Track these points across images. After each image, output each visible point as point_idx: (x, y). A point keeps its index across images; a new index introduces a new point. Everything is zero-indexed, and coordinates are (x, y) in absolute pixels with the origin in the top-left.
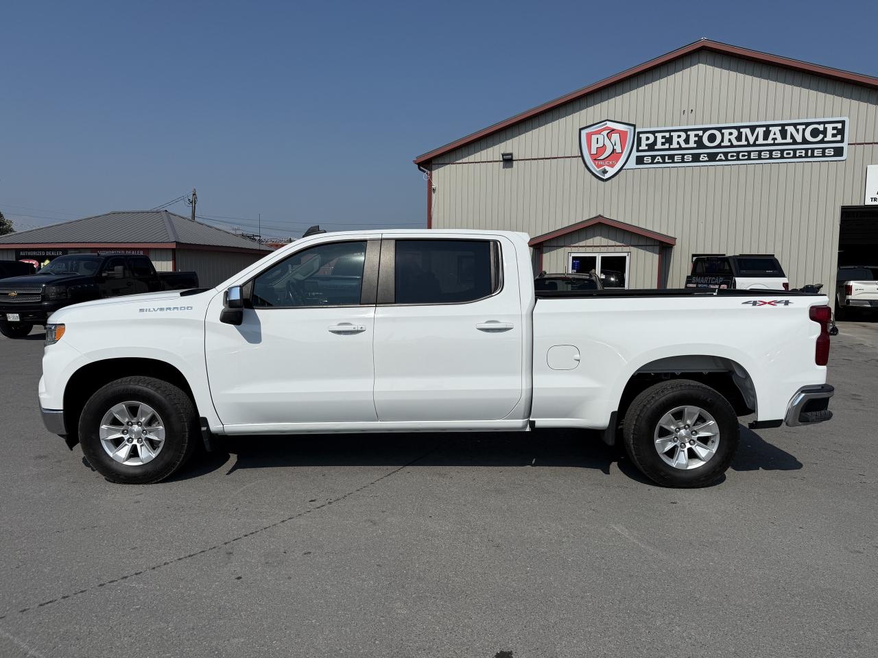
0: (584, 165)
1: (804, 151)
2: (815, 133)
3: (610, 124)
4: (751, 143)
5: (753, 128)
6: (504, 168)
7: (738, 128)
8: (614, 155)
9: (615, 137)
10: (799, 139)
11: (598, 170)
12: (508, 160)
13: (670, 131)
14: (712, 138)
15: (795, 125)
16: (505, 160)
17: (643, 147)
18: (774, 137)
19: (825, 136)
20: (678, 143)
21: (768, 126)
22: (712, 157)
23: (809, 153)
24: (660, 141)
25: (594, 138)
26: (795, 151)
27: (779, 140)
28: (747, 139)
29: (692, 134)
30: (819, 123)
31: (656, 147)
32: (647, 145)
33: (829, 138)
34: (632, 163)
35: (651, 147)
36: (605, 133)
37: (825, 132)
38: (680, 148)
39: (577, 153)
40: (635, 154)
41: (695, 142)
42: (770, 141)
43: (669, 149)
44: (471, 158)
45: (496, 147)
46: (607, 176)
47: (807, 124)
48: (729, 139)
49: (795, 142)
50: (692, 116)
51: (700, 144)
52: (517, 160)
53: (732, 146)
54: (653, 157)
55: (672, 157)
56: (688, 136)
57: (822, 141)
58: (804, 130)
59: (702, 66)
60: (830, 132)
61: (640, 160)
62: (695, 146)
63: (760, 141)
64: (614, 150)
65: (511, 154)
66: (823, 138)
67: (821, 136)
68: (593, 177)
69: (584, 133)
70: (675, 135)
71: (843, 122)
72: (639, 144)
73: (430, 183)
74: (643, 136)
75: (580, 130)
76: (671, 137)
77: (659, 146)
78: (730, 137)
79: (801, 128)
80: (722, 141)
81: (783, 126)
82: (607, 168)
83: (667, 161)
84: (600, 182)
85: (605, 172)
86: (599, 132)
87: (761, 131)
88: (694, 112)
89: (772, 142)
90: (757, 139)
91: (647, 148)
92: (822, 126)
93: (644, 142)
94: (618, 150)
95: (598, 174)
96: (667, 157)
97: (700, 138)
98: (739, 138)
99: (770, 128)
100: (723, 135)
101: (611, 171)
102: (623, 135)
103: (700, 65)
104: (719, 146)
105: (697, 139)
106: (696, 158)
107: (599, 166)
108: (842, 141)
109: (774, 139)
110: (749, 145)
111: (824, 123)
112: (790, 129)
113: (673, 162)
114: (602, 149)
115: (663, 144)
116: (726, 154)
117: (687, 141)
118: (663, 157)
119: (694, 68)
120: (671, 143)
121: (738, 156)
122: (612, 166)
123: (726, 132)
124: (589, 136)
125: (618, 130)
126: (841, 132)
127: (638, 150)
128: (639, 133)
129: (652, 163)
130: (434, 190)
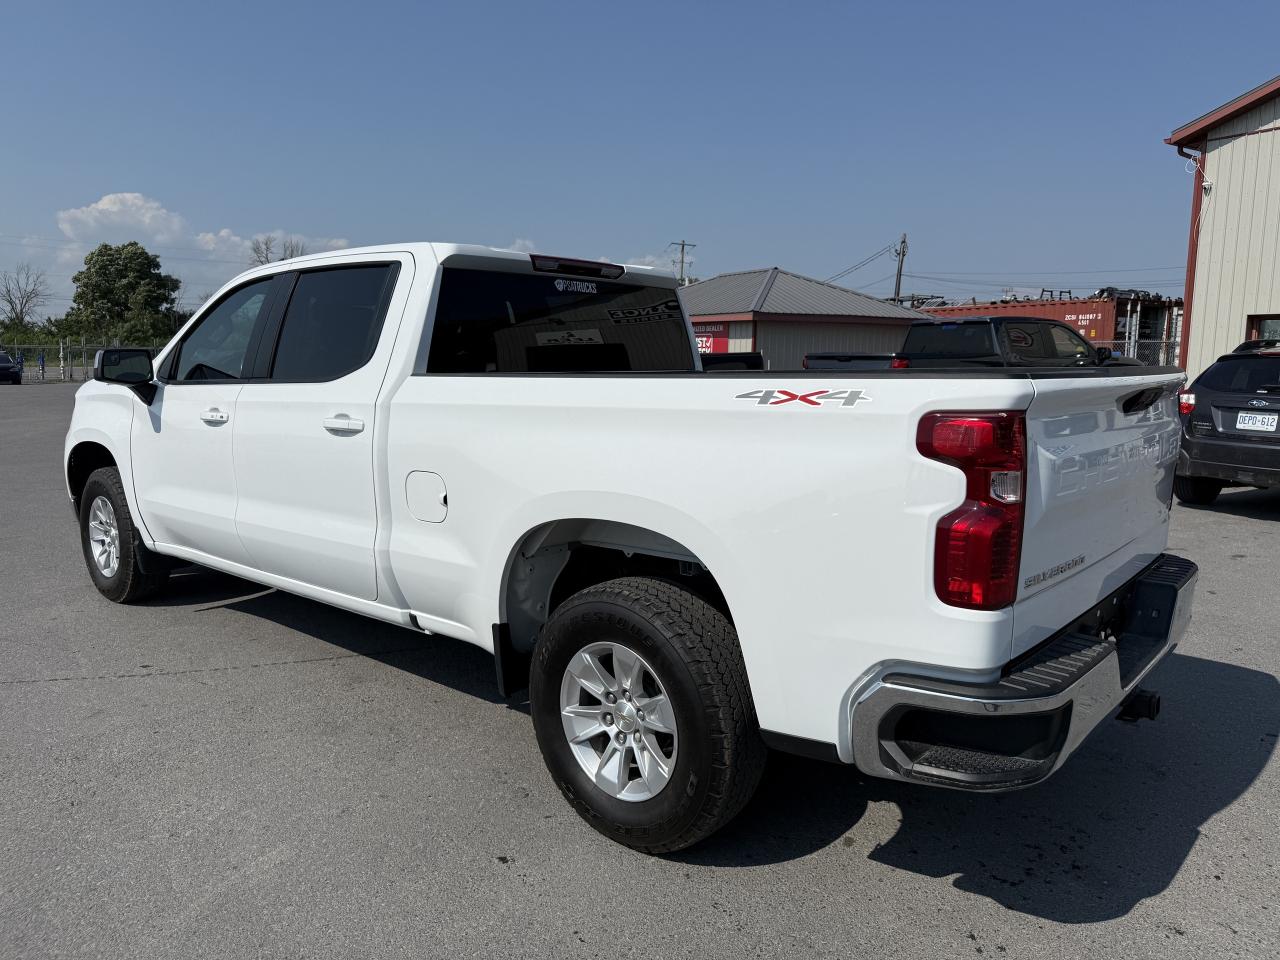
73: (1200, 176)
130: (1207, 190)
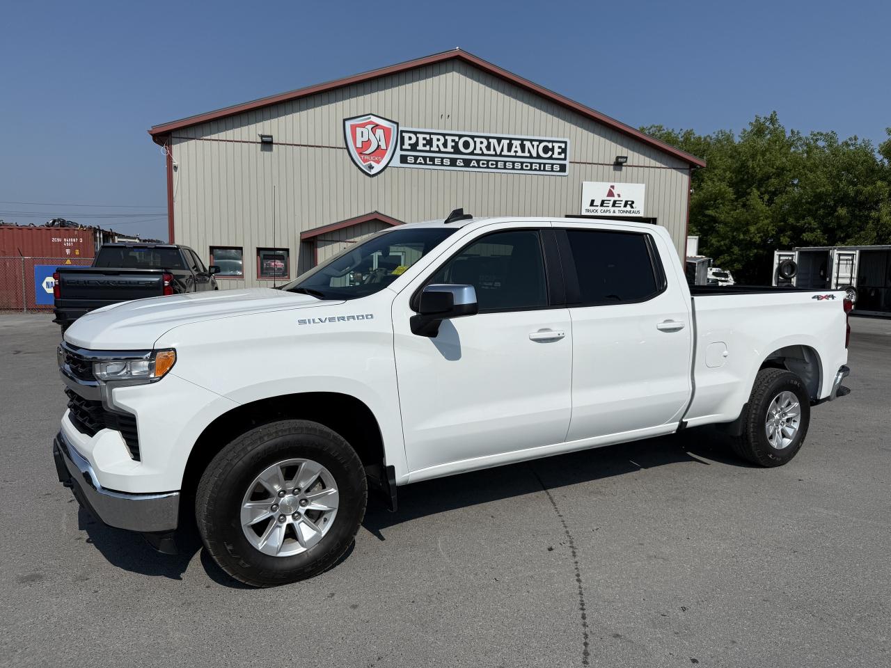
0: (349, 158)
1: (538, 165)
2: (546, 150)
3: (374, 119)
4: (498, 153)
5: (499, 140)
6: (262, 150)
7: (487, 138)
8: (379, 152)
9: (380, 132)
10: (534, 155)
11: (364, 164)
12: (267, 143)
13: (430, 134)
14: (466, 145)
15: (531, 141)
16: (263, 143)
17: (406, 146)
18: (516, 149)
19: (553, 154)
20: (438, 146)
21: (511, 139)
22: (467, 163)
23: (542, 168)
24: (421, 142)
25: (359, 130)
26: (531, 164)
27: (520, 153)
28: (495, 150)
29: (449, 138)
30: (549, 141)
31: (418, 148)
32: (410, 145)
33: (556, 155)
34: (396, 161)
35: (414, 147)
36: (370, 127)
37: (552, 150)
38: (440, 152)
39: (342, 144)
40: (399, 153)
41: (453, 147)
42: (512, 153)
43: (430, 151)
44: (222, 135)
45: (252, 127)
46: (373, 172)
47: (541, 141)
48: (481, 148)
49: (531, 157)
50: (448, 121)
51: (456, 147)
52: (277, 144)
53: (483, 154)
54: (416, 158)
55: (432, 159)
56: (446, 141)
57: (551, 158)
58: (538, 146)
59: (455, 74)
60: (557, 150)
61: (404, 159)
62: (452, 150)
63: (505, 152)
64: (379, 146)
65: (271, 137)
66: (551, 156)
67: (550, 153)
68: (359, 171)
69: (348, 124)
70: (435, 138)
71: (565, 143)
72: (402, 143)
73: (169, 159)
74: (406, 136)
75: (345, 120)
76: (431, 139)
77: (420, 147)
78: (481, 145)
79: (536, 144)
80: (475, 149)
81: (522, 140)
82: (374, 164)
83: (428, 162)
84: (367, 177)
85: (371, 167)
86: (363, 126)
87: (505, 142)
88: (450, 117)
89: (514, 154)
90: (502, 150)
91: (409, 148)
92: (551, 144)
93: (407, 142)
94: (383, 146)
95: (364, 169)
96: (428, 159)
97: (457, 143)
98: (488, 148)
99: (513, 142)
100: (475, 142)
101: (377, 168)
102: (387, 132)
103: (454, 72)
104: (472, 153)
105: (453, 144)
106: (453, 162)
107: (365, 161)
108: (565, 159)
109: (516, 152)
110: (496, 155)
111: (553, 142)
112: (527, 144)
113: (434, 164)
114: (367, 144)
115: (424, 145)
116: (478, 161)
117: (445, 145)
118: (425, 158)
119: (449, 75)
120: (431, 146)
121: (488, 164)
122: (378, 162)
123: (478, 140)
124: (354, 128)
125: (382, 126)
126: (564, 151)
127: (402, 149)
128: (402, 132)
129: (415, 163)
130: (176, 168)
